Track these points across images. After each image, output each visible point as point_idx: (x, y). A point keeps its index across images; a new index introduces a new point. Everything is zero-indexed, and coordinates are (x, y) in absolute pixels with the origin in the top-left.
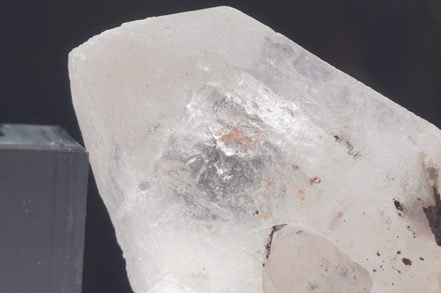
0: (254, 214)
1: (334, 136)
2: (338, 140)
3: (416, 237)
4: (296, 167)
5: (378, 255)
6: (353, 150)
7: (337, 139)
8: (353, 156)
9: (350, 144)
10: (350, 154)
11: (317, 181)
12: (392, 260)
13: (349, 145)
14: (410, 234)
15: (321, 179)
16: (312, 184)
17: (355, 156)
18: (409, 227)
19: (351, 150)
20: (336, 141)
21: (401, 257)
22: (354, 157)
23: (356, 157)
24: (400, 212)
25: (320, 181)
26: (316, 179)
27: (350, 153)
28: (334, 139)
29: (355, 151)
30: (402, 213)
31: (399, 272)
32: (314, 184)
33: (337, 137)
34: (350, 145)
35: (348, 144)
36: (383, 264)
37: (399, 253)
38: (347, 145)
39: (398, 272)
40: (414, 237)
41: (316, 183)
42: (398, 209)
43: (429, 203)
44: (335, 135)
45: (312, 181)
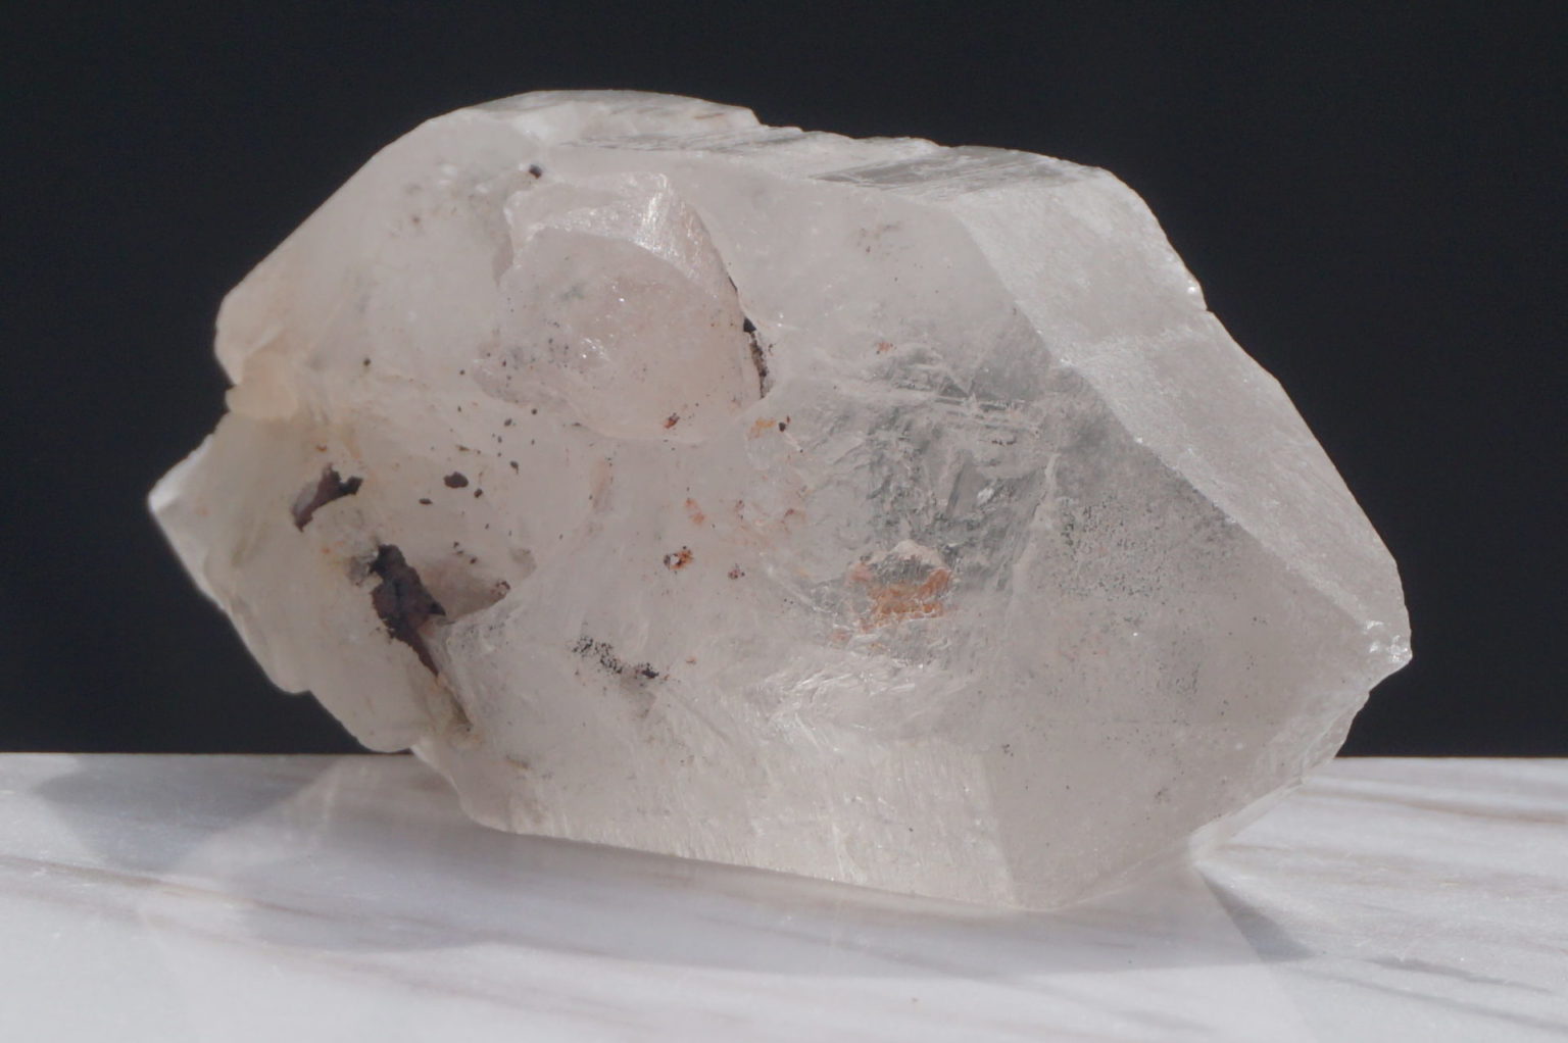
0: (788, 420)
1: (657, 674)
2: (645, 668)
3: (452, 545)
4: (736, 577)
5: (514, 464)
6: (598, 658)
7: (648, 669)
8: (594, 644)
9: (612, 669)
10: (603, 645)
11: (674, 560)
12: (486, 468)
13: (615, 668)
15: (666, 569)
16: (685, 548)
17: (589, 643)
18: (473, 561)
19: (605, 654)
20: (648, 665)
21: (472, 485)
22: (592, 641)
23: (584, 644)
25: (667, 562)
26: (680, 564)
27: (604, 648)
28: (655, 668)
29: (592, 656)
31: (462, 449)
32: (678, 549)
33: (651, 675)
34: (610, 666)
35: (617, 669)
36: (497, 446)
37: (478, 494)
38: (619, 666)
39: (464, 445)
40: (456, 544)
41: (676, 555)
44: (657, 678)
45: (685, 556)
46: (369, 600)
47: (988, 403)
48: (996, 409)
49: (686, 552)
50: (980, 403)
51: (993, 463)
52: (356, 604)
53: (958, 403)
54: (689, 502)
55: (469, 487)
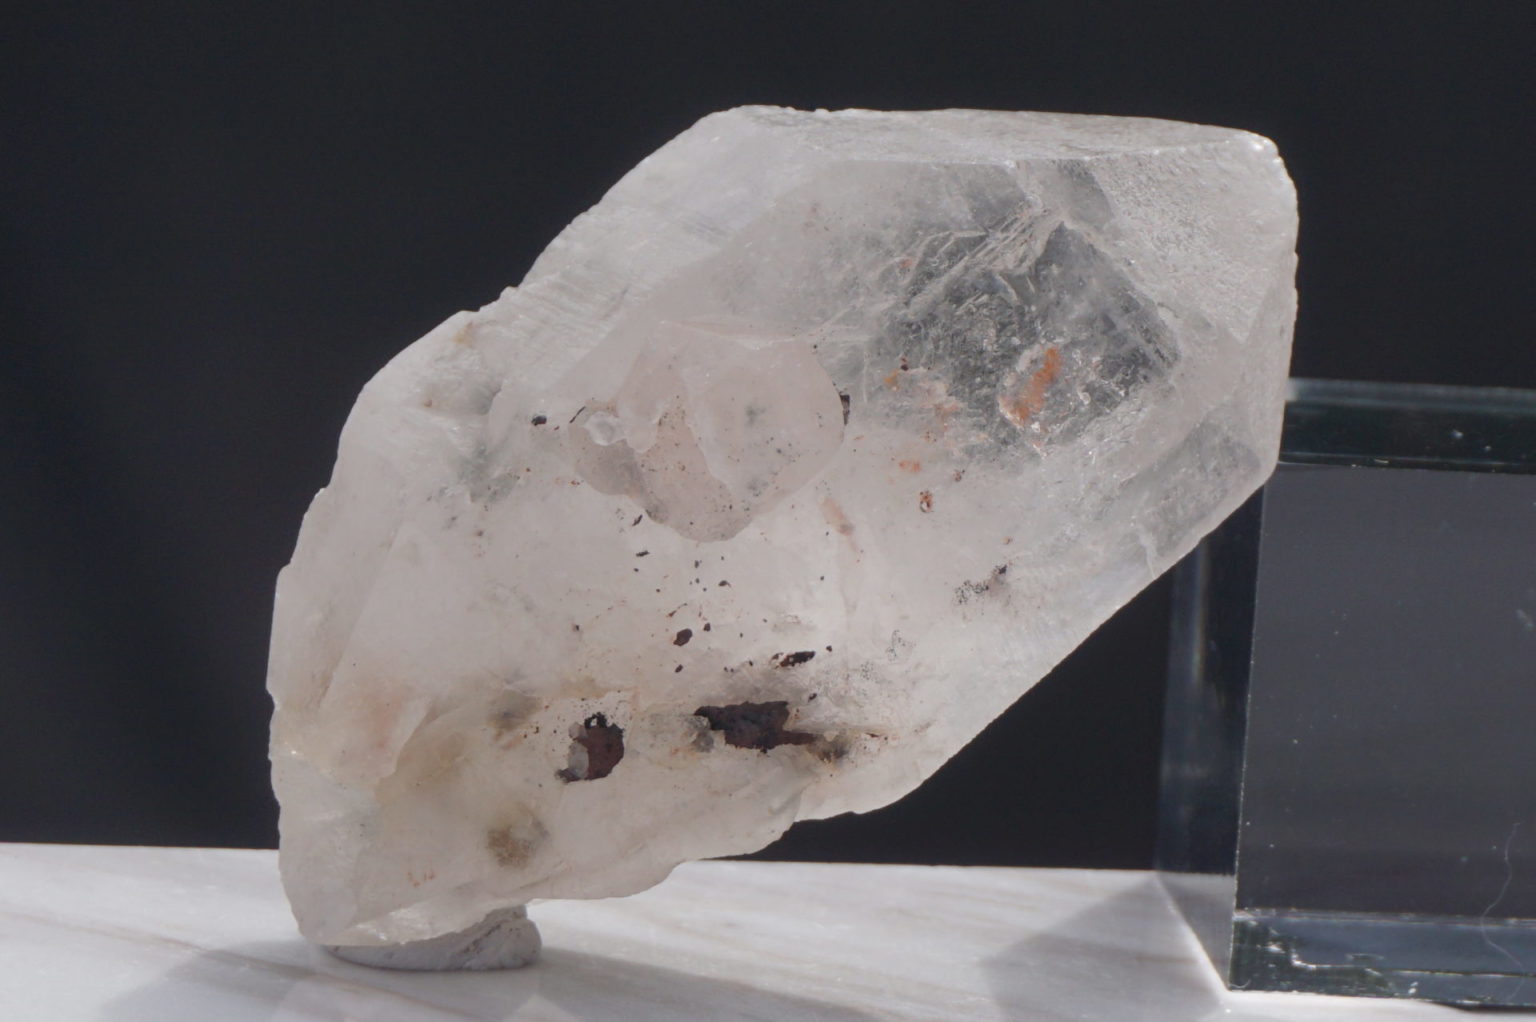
1: (1006, 566)
2: (998, 571)
3: (724, 671)
4: (960, 478)
5: (723, 584)
6: (972, 592)
7: (1000, 569)
8: (961, 588)
9: (984, 591)
10: (965, 583)
11: (924, 506)
12: (701, 607)
14: (733, 663)
15: (927, 513)
16: (922, 493)
17: (960, 591)
18: (751, 664)
19: (973, 587)
20: (996, 567)
21: (696, 627)
22: (959, 588)
23: (960, 593)
24: (782, 658)
25: (924, 511)
26: (928, 505)
27: (968, 584)
28: (1001, 565)
29: (971, 594)
30: (777, 662)
31: (671, 615)
32: (920, 498)
33: (1003, 571)
34: (982, 591)
35: (986, 588)
36: (699, 588)
37: (706, 628)
38: (984, 583)
39: (670, 612)
40: (725, 668)
41: (922, 503)
42: (788, 657)
43: (799, 714)
44: (1007, 568)
45: (926, 497)
46: (731, 748)
47: (1004, 226)
48: (1012, 223)
49: (925, 494)
50: (1000, 230)
51: (1022, 261)
52: (725, 759)
53: (986, 245)
54: (901, 465)
55: (694, 632)
